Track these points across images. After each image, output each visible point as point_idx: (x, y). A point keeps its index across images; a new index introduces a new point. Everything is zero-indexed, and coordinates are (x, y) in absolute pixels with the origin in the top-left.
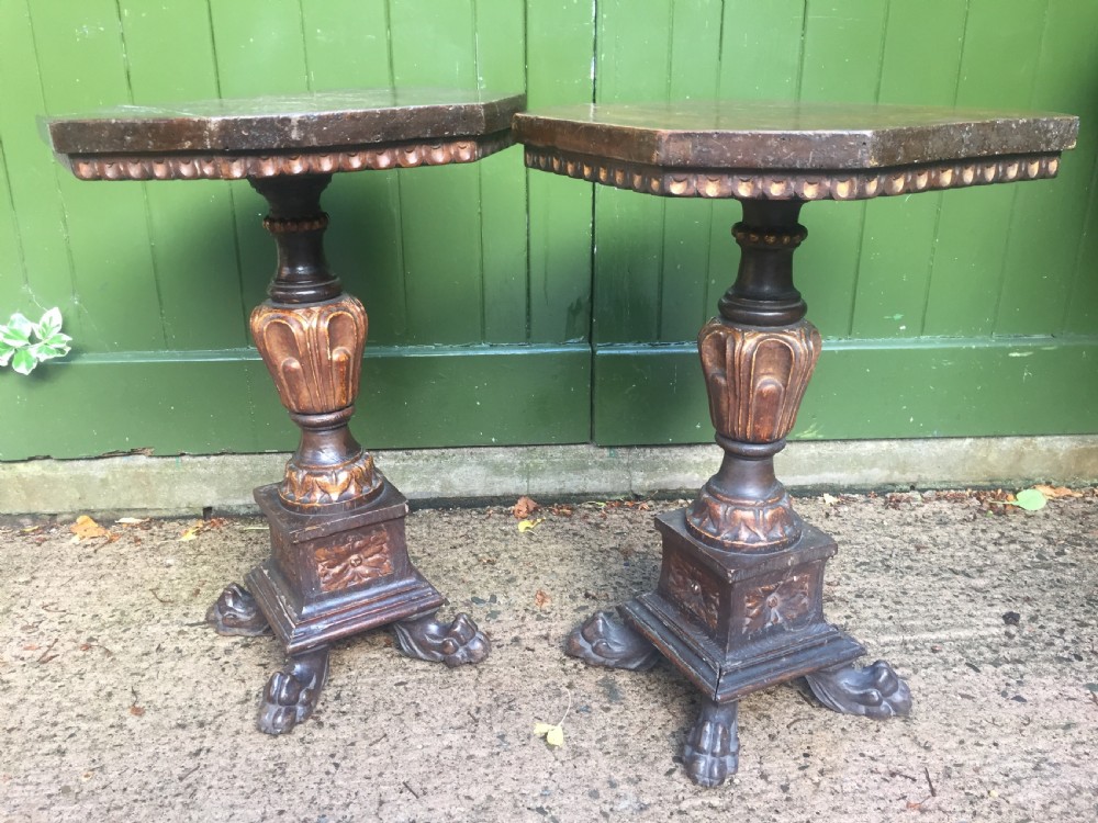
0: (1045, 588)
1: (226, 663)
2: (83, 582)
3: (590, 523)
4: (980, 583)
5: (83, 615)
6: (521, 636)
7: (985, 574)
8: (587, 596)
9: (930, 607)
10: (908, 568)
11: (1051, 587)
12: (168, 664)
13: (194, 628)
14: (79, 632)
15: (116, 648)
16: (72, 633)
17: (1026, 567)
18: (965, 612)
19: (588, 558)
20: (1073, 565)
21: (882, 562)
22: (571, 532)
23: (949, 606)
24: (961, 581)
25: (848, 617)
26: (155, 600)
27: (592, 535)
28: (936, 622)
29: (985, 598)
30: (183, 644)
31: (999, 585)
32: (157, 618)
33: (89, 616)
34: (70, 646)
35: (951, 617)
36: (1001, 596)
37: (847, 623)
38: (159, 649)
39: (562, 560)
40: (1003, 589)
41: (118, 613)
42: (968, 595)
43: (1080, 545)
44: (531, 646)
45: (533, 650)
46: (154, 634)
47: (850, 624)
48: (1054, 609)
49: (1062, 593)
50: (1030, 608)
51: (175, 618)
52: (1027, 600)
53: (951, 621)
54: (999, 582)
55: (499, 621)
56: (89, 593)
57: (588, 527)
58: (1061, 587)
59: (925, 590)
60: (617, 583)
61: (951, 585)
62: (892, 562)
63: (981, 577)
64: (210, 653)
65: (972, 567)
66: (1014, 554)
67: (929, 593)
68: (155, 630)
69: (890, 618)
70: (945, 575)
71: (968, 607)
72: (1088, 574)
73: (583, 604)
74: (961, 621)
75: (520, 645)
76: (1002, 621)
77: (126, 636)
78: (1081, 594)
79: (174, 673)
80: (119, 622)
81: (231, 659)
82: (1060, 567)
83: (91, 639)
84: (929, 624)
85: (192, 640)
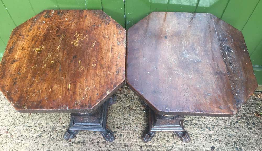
0: (226, 136)
1: (36, 142)
2: (5, 106)
3: (125, 95)
4: (211, 133)
5: (6, 120)
6: (100, 141)
7: (214, 129)
8: (117, 128)
9: (195, 142)
10: (197, 124)
11: (228, 136)
12: (24, 141)
13: (29, 128)
14: (5, 126)
15: (13, 134)
16: (4, 126)
17: (225, 128)
18: (203, 144)
19: (121, 111)
20: (238, 128)
21: (191, 120)
22: (119, 98)
23: (200, 142)
24: (207, 131)
25: (175, 143)
26: (21, 116)
27: (124, 100)
28: (195, 148)
29: (210, 139)
30: (27, 134)
31: (216, 134)
32: (22, 123)
33: (7, 121)
34: (4, 131)
35: (199, 146)
36: (214, 139)
37: (174, 146)
38: (22, 136)
39: (115, 111)
40: (216, 136)
41: (13, 120)
42: (206, 137)
43: (243, 119)
44: (101, 146)
45: (101, 147)
46: (21, 129)
47: (175, 146)
48: (224, 146)
49: (230, 139)
50: (219, 145)
51: (26, 124)
52: (220, 141)
53: (198, 148)
54: (216, 133)
55: (96, 135)
56: (7, 111)
57: (124, 96)
58: (231, 137)
59: (196, 134)
60: (126, 123)
61: (204, 133)
62: (193, 121)
63: (213, 130)
64: (32, 138)
65: (212, 126)
66: (225, 121)
67: (197, 136)
68: (21, 128)
69: (185, 145)
70: (204, 129)
71: (204, 142)
72: (240, 132)
73: (116, 130)
74: (200, 148)
75: (98, 145)
76: (210, 149)
77: (15, 129)
78: (234, 140)
79: (25, 145)
80: (14, 123)
81: (37, 141)
82: (234, 129)
83: (8, 130)
84: (193, 148)
85: (29, 133)
